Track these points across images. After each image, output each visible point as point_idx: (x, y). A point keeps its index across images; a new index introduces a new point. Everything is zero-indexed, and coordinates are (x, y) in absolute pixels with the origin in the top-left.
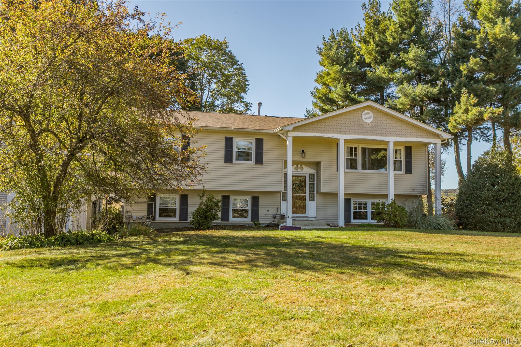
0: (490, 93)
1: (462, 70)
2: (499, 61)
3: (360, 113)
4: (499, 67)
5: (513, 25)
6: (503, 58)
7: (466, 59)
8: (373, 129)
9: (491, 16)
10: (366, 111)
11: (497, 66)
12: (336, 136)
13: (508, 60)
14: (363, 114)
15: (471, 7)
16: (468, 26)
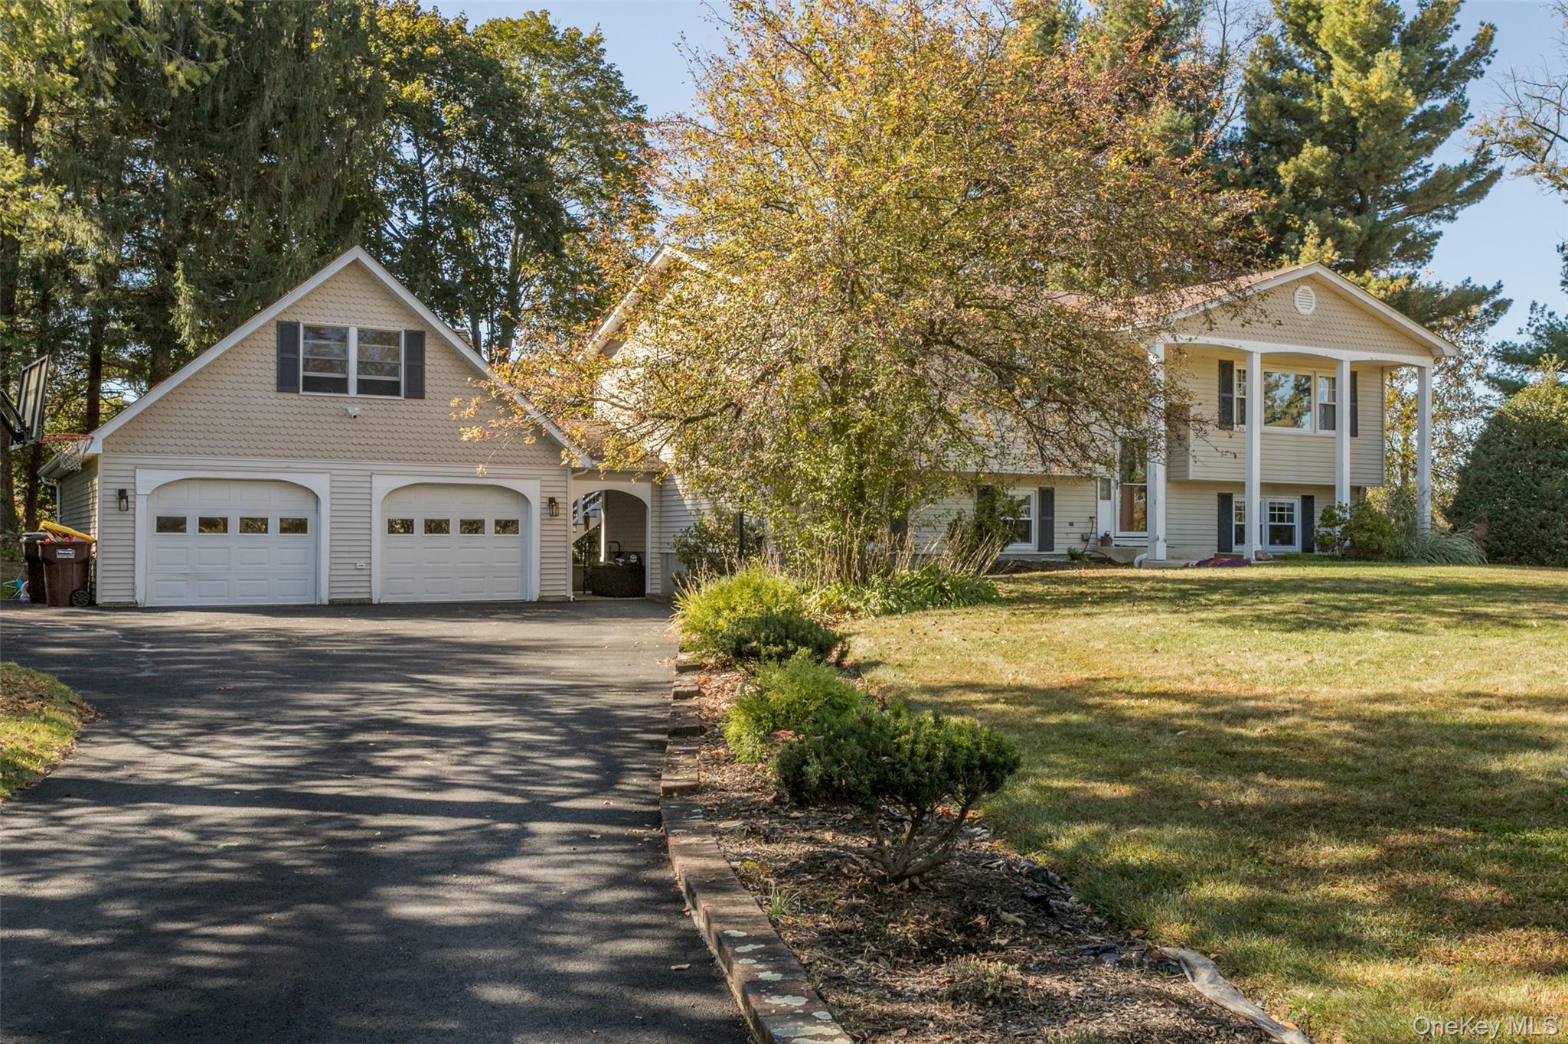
0: (1347, 235)
1: (1282, 173)
2: (1366, 158)
3: (1291, 290)
4: (1366, 172)
5: (1405, 70)
6: (1380, 151)
7: (1288, 147)
8: (1314, 330)
9: (1350, 42)
10: (1303, 287)
11: (1361, 170)
12: (1247, 345)
13: (1389, 158)
14: (1298, 293)
15: (1290, 12)
16: (1282, 59)
